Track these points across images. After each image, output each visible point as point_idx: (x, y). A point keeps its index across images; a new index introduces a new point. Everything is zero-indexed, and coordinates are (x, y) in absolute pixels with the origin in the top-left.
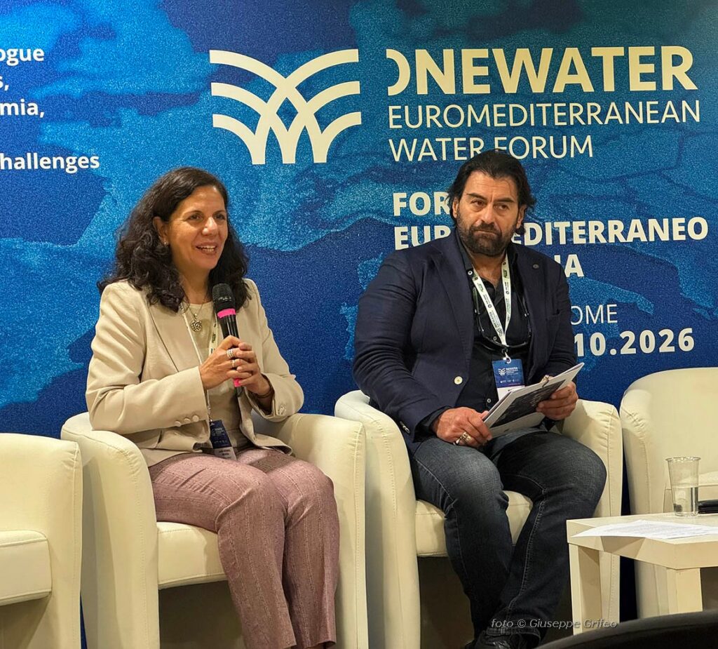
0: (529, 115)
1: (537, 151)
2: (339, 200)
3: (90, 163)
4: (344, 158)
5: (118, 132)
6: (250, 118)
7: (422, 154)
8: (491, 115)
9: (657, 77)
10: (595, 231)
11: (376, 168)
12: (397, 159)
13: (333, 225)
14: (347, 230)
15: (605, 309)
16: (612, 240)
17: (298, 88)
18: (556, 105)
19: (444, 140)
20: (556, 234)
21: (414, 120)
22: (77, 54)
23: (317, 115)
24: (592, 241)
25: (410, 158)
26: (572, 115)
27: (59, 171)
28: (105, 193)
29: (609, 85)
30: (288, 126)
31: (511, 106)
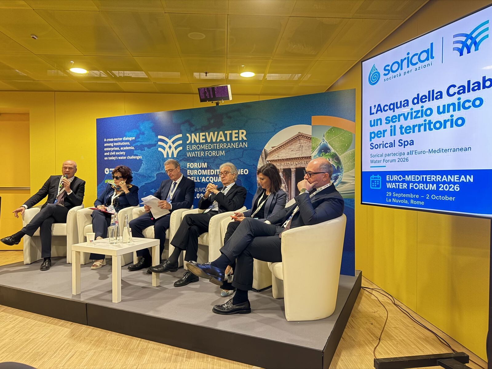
1: (214, 155)
3: (140, 157)
4: (179, 156)
5: (144, 151)
7: (193, 155)
9: (238, 137)
12: (188, 156)
18: (218, 144)
19: (196, 152)
21: (191, 148)
22: (139, 138)
26: (221, 146)
27: (136, 159)
28: (142, 163)
29: (228, 140)
31: (209, 145)
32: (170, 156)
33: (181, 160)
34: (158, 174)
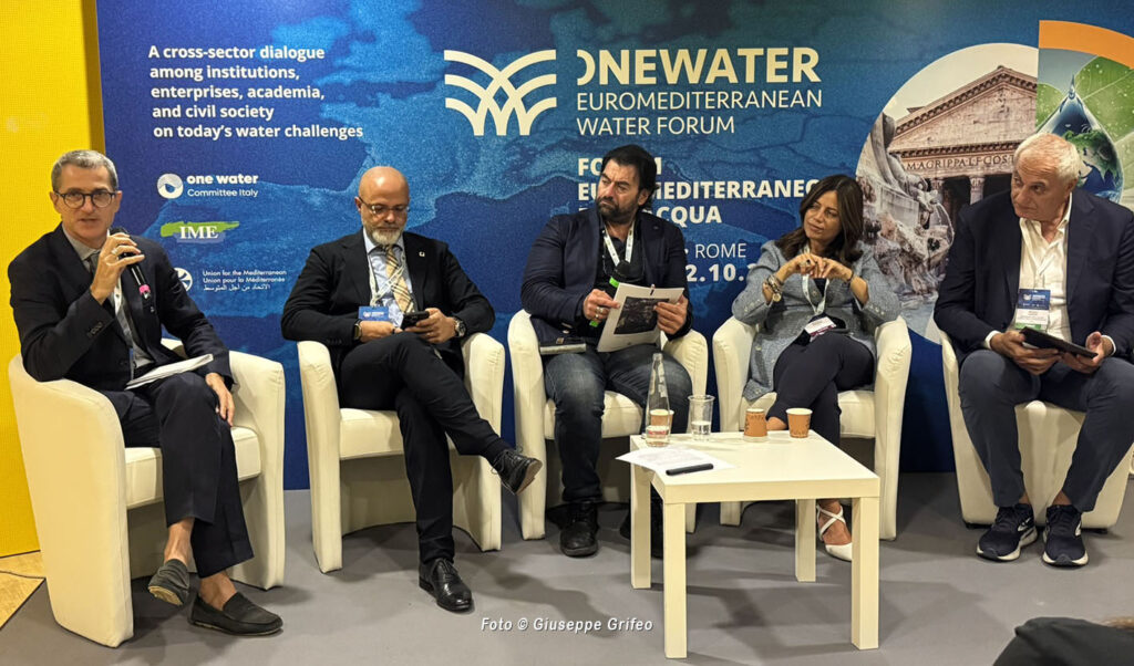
0: (685, 101)
1: (691, 129)
2: (538, 163)
3: (356, 133)
4: (542, 131)
5: (377, 110)
6: (473, 101)
7: (602, 129)
8: (656, 101)
9: (789, 71)
10: (733, 189)
11: (566, 139)
12: (582, 133)
13: (533, 181)
14: (544, 185)
15: (737, 246)
16: (745, 196)
18: (707, 93)
19: (618, 120)
20: (701, 190)
21: (596, 104)
22: (348, 53)
24: (730, 196)
25: (593, 133)
26: (719, 101)
27: (335, 139)
28: (367, 154)
29: (750, 78)
31: (672, 94)
32: (501, 130)
33: (551, 148)
34: (444, 198)
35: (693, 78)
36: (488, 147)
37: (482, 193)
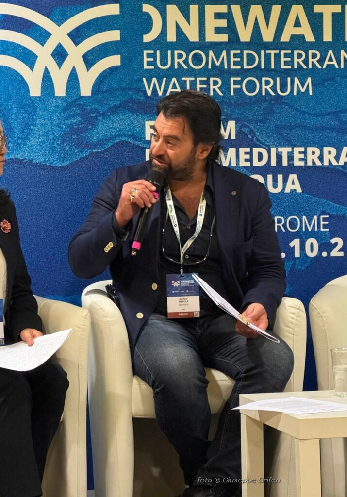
0: (259, 60)
2: (100, 126)
4: (105, 92)
6: (29, 58)
7: (170, 90)
8: (229, 60)
10: (313, 155)
11: (131, 100)
12: (149, 93)
13: (95, 146)
14: (106, 151)
15: (319, 219)
16: (326, 163)
17: (70, 35)
18: (283, 52)
19: (188, 79)
20: (279, 157)
21: (164, 62)
23: (85, 57)
24: (310, 163)
25: (160, 93)
26: (296, 60)
29: (328, 37)
30: (60, 65)
31: (245, 52)
32: (60, 90)
33: (114, 110)
35: (268, 35)
36: (45, 109)
37: (39, 159)
